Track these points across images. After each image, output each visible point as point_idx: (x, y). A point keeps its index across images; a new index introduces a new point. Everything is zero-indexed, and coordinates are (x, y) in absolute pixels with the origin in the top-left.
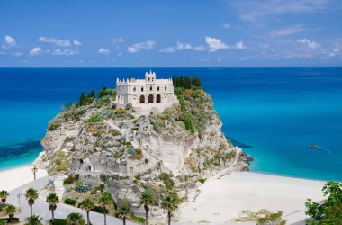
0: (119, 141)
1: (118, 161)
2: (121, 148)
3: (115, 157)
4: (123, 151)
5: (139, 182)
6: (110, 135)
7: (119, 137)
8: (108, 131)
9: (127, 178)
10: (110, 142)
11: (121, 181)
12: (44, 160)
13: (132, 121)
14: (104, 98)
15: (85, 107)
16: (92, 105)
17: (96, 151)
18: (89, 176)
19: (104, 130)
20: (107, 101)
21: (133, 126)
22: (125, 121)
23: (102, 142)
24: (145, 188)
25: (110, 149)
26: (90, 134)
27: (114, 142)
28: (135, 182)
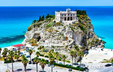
0: (59, 34)
1: (59, 41)
2: (60, 36)
3: (57, 39)
4: (61, 37)
5: (67, 48)
6: (55, 32)
7: (58, 33)
8: (54, 30)
9: (63, 47)
10: (55, 34)
11: (61, 48)
12: (26, 42)
13: (63, 27)
14: (49, 19)
15: (41, 22)
16: (44, 21)
17: (50, 37)
18: (48, 46)
19: (53, 30)
20: (50, 19)
21: (63, 28)
22: (60, 27)
23: (52, 34)
24: (70, 50)
25: (56, 37)
26: (47, 31)
27: (57, 34)
28: (66, 48)
